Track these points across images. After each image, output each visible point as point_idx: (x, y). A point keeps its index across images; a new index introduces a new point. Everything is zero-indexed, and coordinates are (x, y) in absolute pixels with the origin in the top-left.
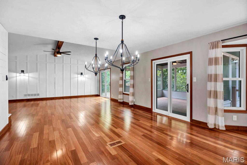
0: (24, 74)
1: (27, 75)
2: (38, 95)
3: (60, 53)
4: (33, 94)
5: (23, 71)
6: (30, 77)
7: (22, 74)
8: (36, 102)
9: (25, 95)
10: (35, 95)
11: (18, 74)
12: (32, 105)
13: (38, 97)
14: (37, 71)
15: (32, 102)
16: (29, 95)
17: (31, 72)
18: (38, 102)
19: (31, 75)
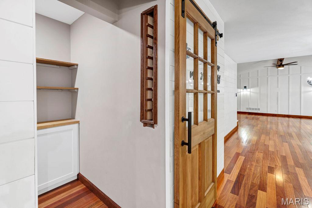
0: (246, 90)
1: (249, 90)
2: (259, 109)
3: (283, 66)
4: (254, 108)
5: (245, 87)
6: (252, 92)
7: (245, 90)
8: (256, 116)
9: (247, 109)
10: (256, 109)
11: (242, 90)
12: (253, 119)
13: (259, 112)
14: (258, 86)
15: (253, 116)
16: (250, 109)
17: (252, 87)
18: (259, 116)
19: (252, 90)
